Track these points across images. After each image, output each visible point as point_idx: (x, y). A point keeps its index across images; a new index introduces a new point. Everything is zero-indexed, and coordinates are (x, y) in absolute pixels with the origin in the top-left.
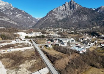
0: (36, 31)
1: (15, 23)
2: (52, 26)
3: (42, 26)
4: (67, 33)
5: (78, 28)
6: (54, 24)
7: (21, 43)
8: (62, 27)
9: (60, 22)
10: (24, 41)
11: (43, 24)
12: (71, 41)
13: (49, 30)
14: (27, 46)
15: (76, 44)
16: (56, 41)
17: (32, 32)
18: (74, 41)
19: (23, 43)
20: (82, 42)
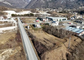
0: (26, 10)
1: (9, 4)
2: (42, 7)
3: (33, 7)
4: (56, 12)
5: (65, 8)
6: (44, 4)
7: (5, 22)
8: (51, 7)
9: (49, 3)
10: (10, 19)
11: (34, 5)
12: (63, 20)
13: (39, 9)
14: (11, 25)
15: (69, 23)
16: (46, 20)
17: (21, 11)
18: (65, 19)
19: (7, 22)
20: (74, 21)
